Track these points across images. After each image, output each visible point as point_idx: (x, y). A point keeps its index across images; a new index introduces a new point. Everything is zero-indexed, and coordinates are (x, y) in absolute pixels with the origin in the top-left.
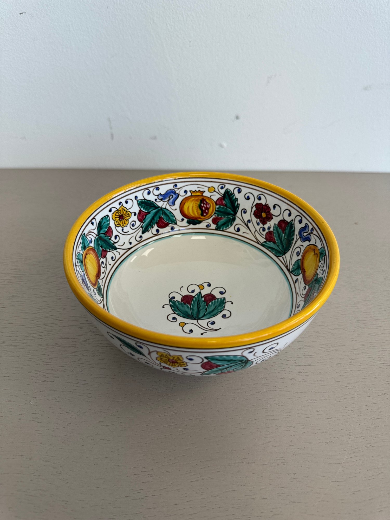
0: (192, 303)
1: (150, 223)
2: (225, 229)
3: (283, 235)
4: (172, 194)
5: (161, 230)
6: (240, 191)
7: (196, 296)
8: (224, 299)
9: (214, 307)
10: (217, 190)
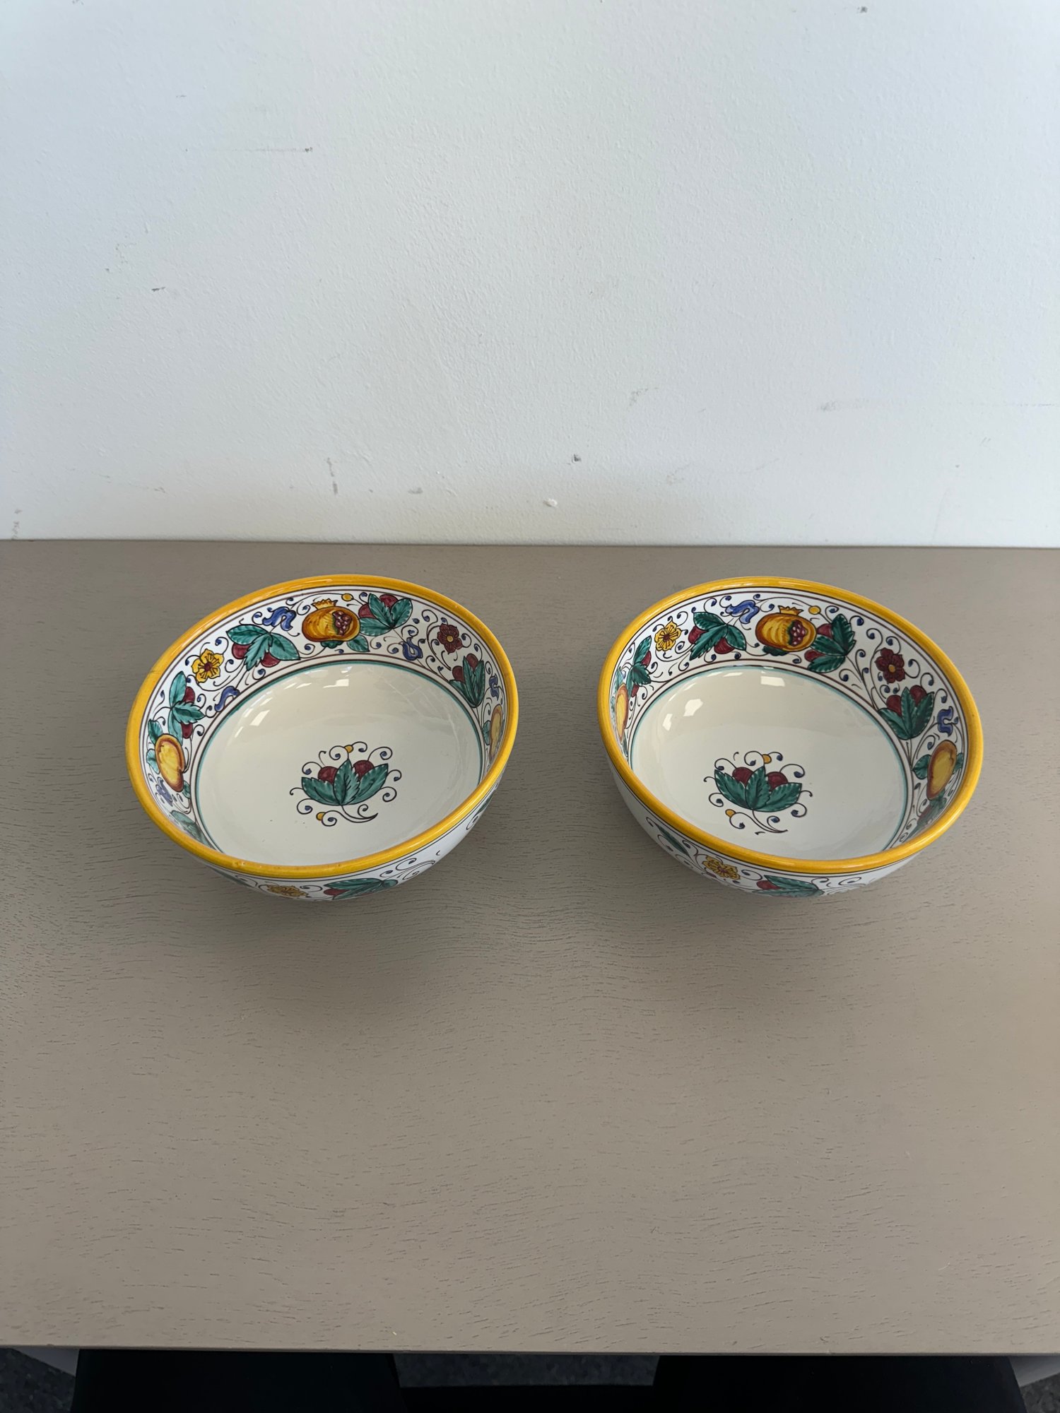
0: (749, 782)
1: (705, 645)
2: (823, 671)
3: (916, 708)
4: (749, 607)
5: (720, 657)
6: (860, 623)
7: (757, 773)
8: (800, 785)
9: (783, 795)
10: (823, 612)
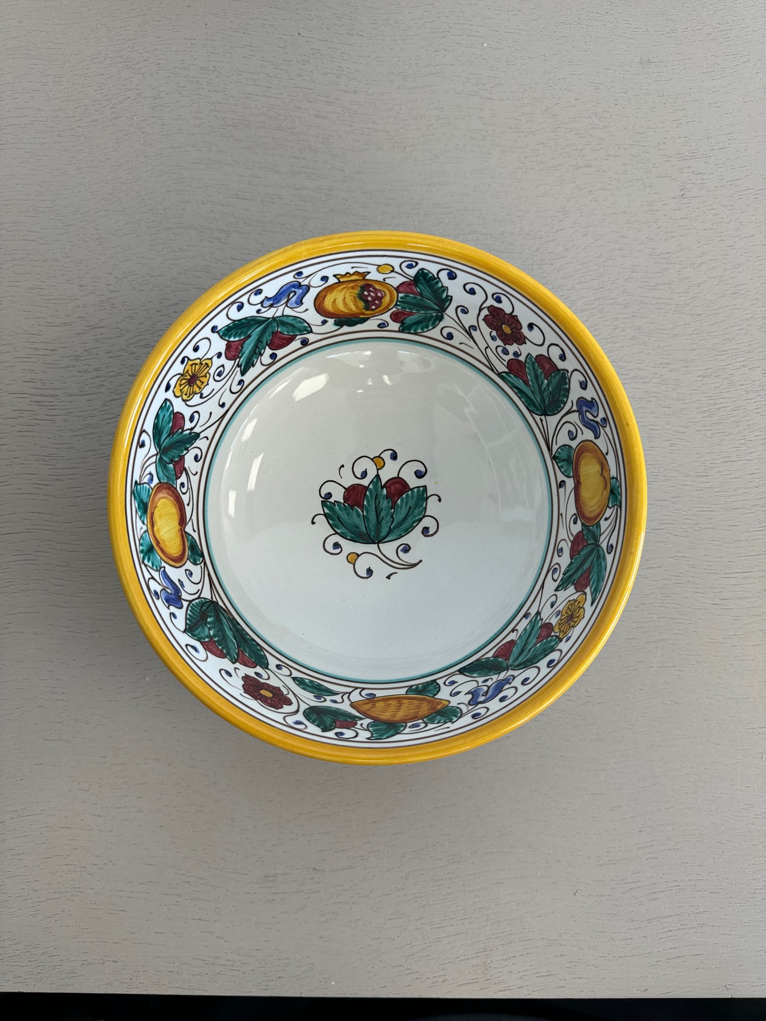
0: (365, 503)
2: (419, 331)
3: (546, 382)
4: (293, 289)
5: (280, 353)
6: (452, 276)
7: (371, 486)
8: (425, 487)
9: (407, 509)
10: (397, 270)
